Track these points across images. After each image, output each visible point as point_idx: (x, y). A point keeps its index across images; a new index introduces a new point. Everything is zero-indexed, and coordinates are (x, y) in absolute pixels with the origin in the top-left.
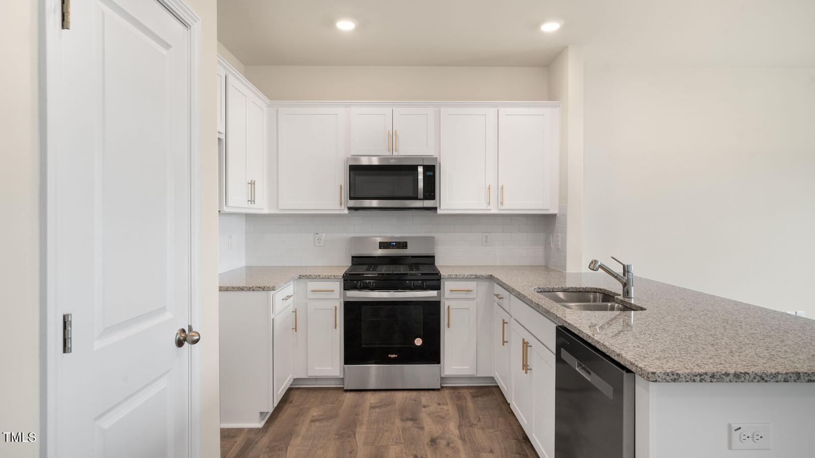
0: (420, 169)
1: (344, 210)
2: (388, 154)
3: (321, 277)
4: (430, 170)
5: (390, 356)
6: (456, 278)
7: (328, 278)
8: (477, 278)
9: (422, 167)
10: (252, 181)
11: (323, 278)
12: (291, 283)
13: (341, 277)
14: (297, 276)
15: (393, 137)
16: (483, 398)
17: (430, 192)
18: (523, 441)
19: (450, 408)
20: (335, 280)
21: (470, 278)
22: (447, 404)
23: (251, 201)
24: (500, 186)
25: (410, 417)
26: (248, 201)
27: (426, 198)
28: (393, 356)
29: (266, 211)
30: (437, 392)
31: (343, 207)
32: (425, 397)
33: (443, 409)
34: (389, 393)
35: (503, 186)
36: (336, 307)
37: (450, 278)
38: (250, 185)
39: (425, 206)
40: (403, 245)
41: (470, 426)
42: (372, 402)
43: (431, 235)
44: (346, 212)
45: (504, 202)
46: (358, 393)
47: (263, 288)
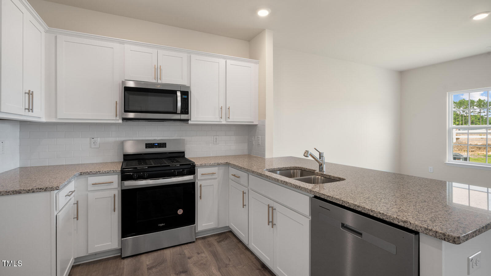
0: (179, 94)
1: (119, 120)
2: (154, 81)
3: (101, 172)
4: (186, 94)
5: (159, 225)
6: (205, 166)
7: (108, 173)
8: (219, 165)
9: (180, 92)
10: (29, 91)
11: (103, 173)
12: (73, 180)
13: (118, 171)
14: (77, 173)
15: (158, 70)
16: (224, 242)
17: (185, 109)
18: (263, 269)
19: (206, 255)
20: (114, 174)
21: (214, 165)
22: (204, 252)
23: (29, 109)
24: (228, 107)
25: (181, 270)
26: (25, 109)
27: (182, 113)
28: (162, 225)
29: (44, 120)
30: (193, 244)
31: (118, 118)
32: (186, 250)
33: (202, 257)
34: (159, 252)
35: (229, 107)
36: (115, 195)
37: (202, 166)
38: (27, 95)
39: (182, 118)
40: (163, 145)
41: (226, 267)
42: (148, 263)
43: (182, 138)
44: (121, 121)
45: (230, 117)
46: (134, 257)
47: (45, 188)
